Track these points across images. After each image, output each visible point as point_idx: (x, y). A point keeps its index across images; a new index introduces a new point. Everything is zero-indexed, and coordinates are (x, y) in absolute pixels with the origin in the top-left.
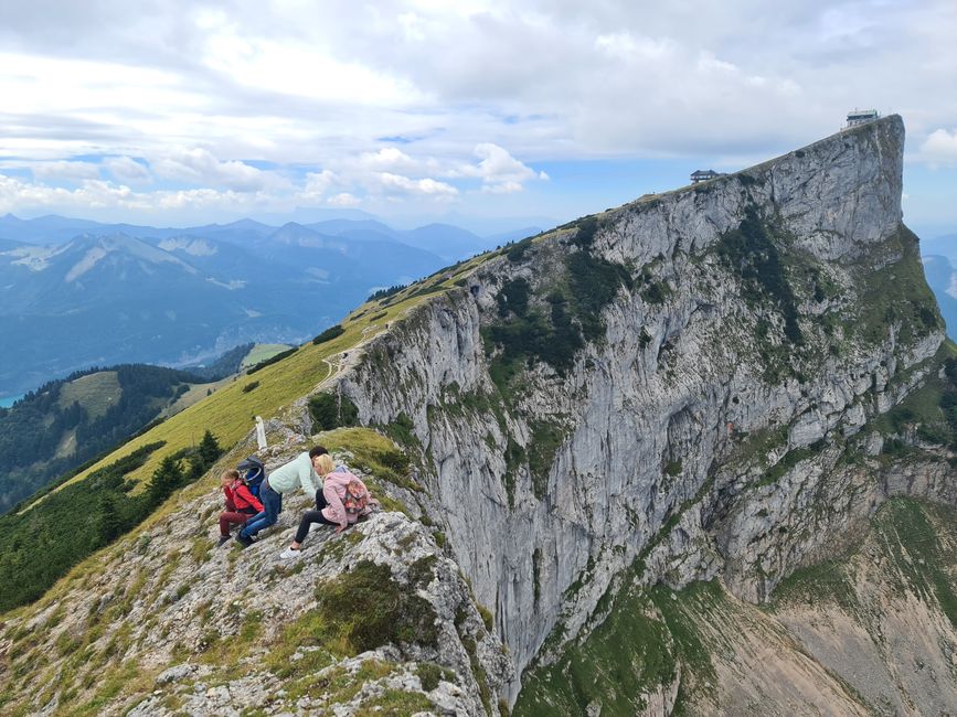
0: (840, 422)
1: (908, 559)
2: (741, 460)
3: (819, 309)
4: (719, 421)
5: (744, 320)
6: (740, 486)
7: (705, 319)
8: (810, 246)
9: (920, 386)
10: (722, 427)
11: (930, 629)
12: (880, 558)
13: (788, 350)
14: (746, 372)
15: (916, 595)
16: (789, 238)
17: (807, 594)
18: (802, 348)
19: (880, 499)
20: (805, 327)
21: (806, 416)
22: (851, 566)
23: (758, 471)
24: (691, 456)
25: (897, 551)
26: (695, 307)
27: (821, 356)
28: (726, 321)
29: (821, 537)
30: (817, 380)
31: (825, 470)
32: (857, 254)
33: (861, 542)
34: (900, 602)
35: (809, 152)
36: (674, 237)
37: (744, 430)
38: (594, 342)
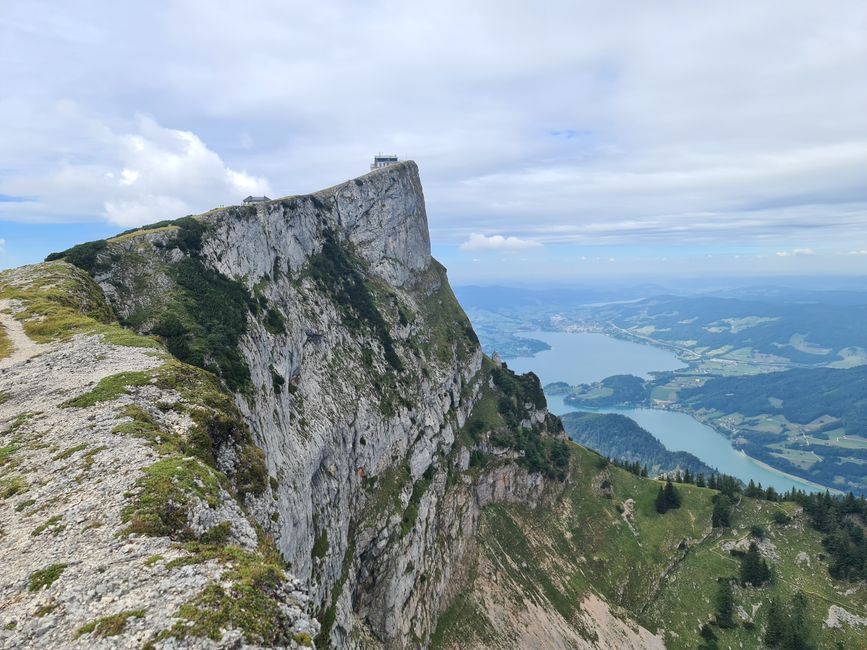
0: (439, 444)
1: (514, 566)
2: (378, 511)
3: (404, 333)
4: (350, 471)
5: (351, 350)
6: (383, 543)
7: (317, 352)
8: (382, 272)
9: (480, 397)
10: (353, 478)
11: (555, 634)
12: (495, 574)
13: (393, 377)
14: (366, 407)
15: (533, 602)
16: (365, 265)
17: (456, 644)
18: (402, 374)
19: (477, 514)
20: (399, 351)
21: (418, 444)
22: (477, 593)
23: (397, 519)
24: (333, 524)
25: (504, 561)
26: (306, 338)
27: (418, 380)
28: (336, 352)
29: (448, 571)
30: (419, 405)
31: (439, 497)
32: (413, 281)
33: (476, 563)
34: (524, 615)
35: (365, 181)
36: (273, 254)
37: (373, 475)
38: (242, 392)
